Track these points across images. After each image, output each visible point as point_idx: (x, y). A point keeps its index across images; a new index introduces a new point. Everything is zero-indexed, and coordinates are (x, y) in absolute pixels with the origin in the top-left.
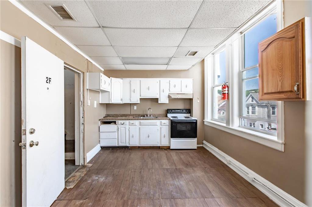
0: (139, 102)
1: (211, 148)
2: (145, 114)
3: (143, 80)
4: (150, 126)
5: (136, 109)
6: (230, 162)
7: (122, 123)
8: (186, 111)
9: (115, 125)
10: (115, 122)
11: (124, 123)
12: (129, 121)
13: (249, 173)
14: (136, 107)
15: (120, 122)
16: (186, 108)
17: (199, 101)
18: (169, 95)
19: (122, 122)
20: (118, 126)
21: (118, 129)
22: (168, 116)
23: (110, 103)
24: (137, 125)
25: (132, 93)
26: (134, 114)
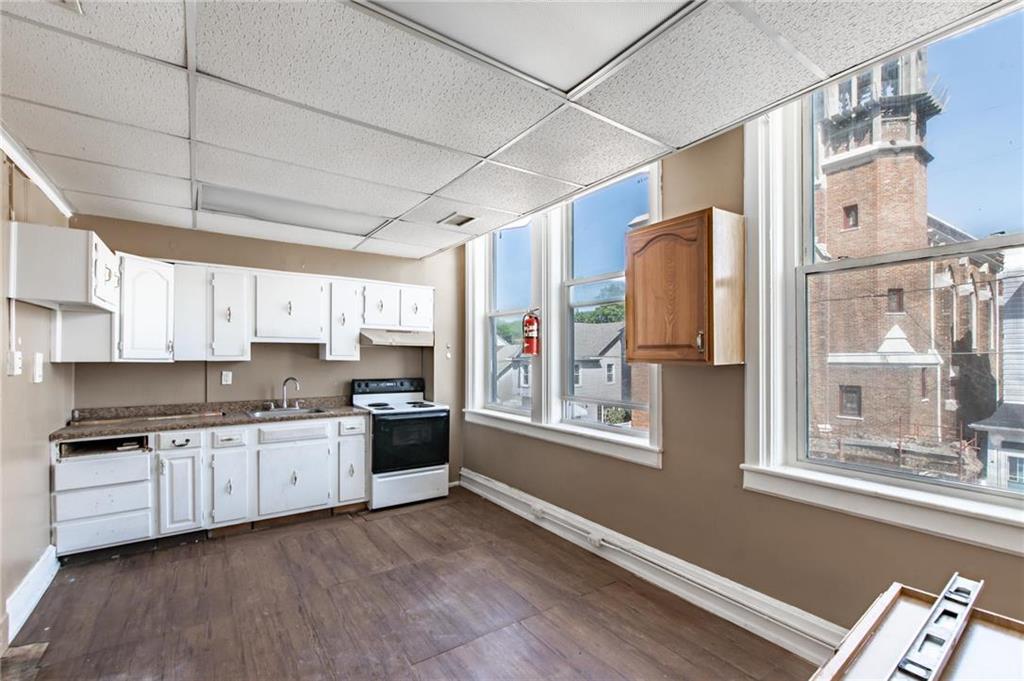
0: (247, 357)
1: (485, 486)
2: (269, 398)
3: (265, 275)
4: (299, 444)
5: (230, 382)
6: (544, 512)
7: (177, 443)
8: (412, 385)
9: (140, 451)
10: (141, 443)
11: (187, 441)
12: (211, 430)
13: (589, 530)
14: (230, 374)
15: (167, 437)
16: (408, 377)
17: (449, 355)
18: (361, 334)
19: (180, 436)
20: (157, 456)
21: (158, 468)
22: (355, 402)
23: (116, 359)
24: (246, 443)
25: (220, 322)
26: (221, 404)
